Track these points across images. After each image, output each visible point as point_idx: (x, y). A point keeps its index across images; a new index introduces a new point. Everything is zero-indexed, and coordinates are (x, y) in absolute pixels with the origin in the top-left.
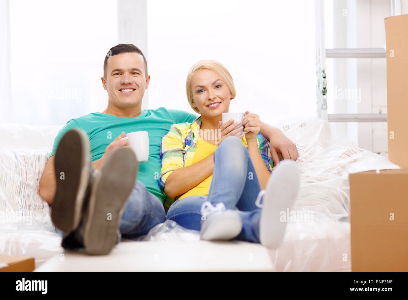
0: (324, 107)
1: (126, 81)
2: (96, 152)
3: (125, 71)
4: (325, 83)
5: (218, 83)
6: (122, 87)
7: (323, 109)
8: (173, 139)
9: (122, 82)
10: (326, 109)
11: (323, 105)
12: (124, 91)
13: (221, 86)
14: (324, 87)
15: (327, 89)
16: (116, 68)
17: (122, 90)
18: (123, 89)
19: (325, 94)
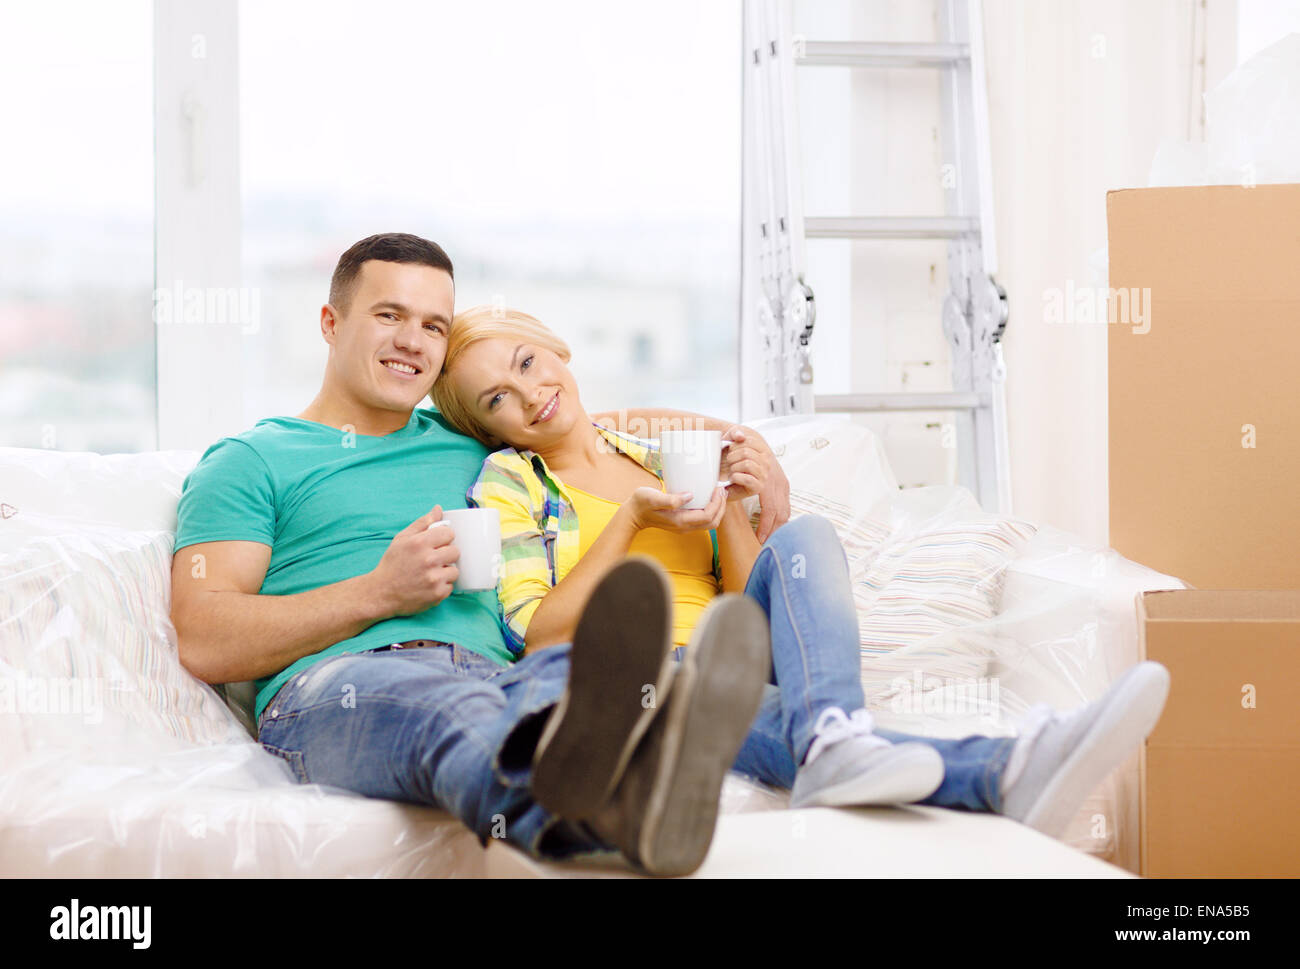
0: (805, 376)
1: (414, 344)
2: (325, 537)
3: (413, 315)
4: (812, 316)
5: (522, 355)
6: (397, 356)
7: (803, 382)
8: (505, 503)
9: (401, 342)
10: (810, 381)
11: (802, 370)
12: (395, 365)
13: (531, 358)
14: (809, 324)
15: (815, 330)
16: (392, 300)
17: (390, 364)
18: (393, 361)
19: (806, 344)
